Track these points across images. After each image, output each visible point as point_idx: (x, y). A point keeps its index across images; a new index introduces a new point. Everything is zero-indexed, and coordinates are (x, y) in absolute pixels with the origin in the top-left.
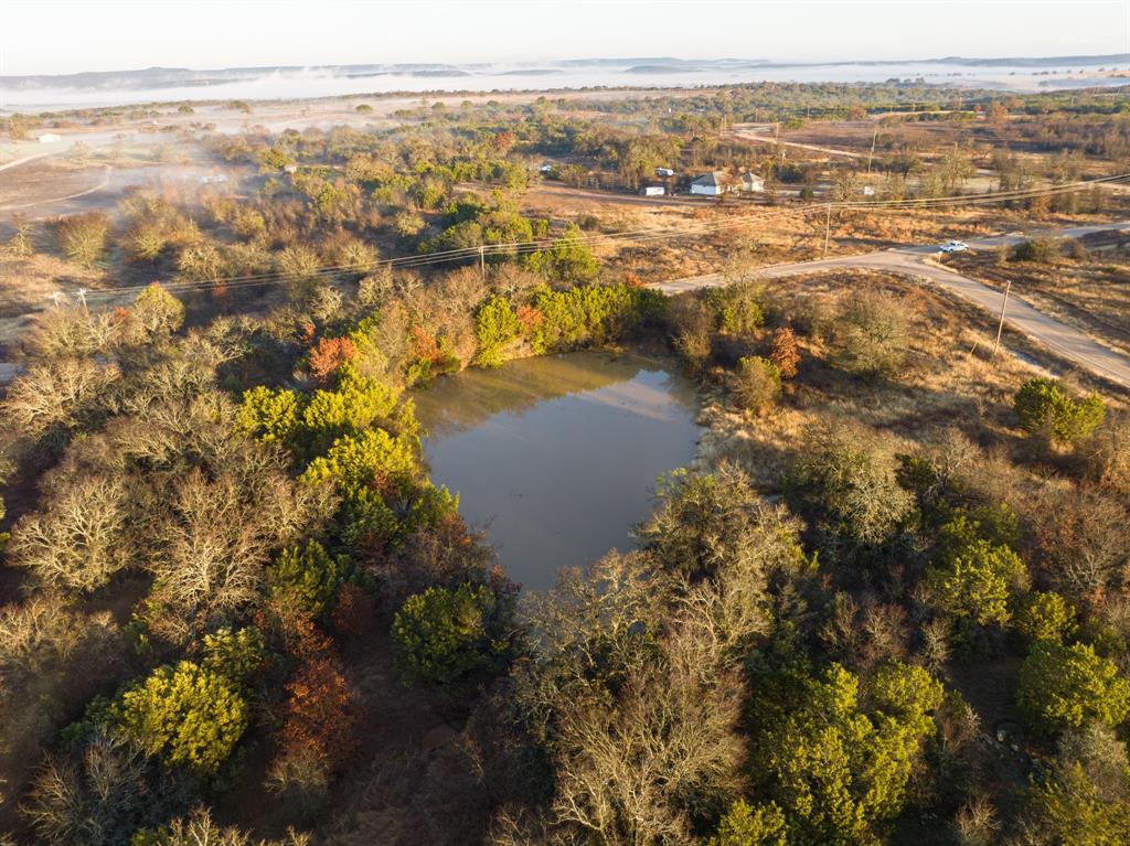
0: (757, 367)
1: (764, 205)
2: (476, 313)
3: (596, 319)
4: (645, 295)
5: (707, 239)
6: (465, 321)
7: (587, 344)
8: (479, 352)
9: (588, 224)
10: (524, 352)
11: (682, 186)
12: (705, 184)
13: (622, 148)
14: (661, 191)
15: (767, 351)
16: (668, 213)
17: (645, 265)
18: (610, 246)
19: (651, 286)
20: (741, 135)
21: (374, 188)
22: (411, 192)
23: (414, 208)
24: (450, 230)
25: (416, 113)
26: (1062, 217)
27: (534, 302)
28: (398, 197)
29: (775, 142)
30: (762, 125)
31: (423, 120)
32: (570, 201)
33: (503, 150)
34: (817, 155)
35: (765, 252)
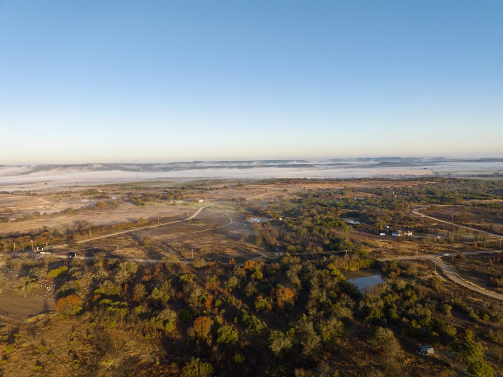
0: (393, 273)
1: (409, 241)
2: (349, 262)
3: (368, 265)
4: (377, 261)
5: (392, 250)
6: (347, 263)
7: (367, 269)
8: (349, 268)
9: (366, 244)
10: (356, 269)
11: (389, 233)
12: (395, 233)
13: (374, 217)
14: (384, 234)
15: (395, 271)
16: (385, 242)
17: (378, 255)
18: (371, 250)
19: (378, 259)
20: (414, 212)
21: (310, 229)
22: (320, 231)
23: (322, 236)
24: (336, 244)
25: (304, 193)
26: (481, 248)
27: (358, 261)
28: (317, 233)
29: (423, 216)
30: (422, 206)
31: (306, 196)
32: (361, 236)
33: (339, 215)
34: (434, 222)
35: (404, 254)
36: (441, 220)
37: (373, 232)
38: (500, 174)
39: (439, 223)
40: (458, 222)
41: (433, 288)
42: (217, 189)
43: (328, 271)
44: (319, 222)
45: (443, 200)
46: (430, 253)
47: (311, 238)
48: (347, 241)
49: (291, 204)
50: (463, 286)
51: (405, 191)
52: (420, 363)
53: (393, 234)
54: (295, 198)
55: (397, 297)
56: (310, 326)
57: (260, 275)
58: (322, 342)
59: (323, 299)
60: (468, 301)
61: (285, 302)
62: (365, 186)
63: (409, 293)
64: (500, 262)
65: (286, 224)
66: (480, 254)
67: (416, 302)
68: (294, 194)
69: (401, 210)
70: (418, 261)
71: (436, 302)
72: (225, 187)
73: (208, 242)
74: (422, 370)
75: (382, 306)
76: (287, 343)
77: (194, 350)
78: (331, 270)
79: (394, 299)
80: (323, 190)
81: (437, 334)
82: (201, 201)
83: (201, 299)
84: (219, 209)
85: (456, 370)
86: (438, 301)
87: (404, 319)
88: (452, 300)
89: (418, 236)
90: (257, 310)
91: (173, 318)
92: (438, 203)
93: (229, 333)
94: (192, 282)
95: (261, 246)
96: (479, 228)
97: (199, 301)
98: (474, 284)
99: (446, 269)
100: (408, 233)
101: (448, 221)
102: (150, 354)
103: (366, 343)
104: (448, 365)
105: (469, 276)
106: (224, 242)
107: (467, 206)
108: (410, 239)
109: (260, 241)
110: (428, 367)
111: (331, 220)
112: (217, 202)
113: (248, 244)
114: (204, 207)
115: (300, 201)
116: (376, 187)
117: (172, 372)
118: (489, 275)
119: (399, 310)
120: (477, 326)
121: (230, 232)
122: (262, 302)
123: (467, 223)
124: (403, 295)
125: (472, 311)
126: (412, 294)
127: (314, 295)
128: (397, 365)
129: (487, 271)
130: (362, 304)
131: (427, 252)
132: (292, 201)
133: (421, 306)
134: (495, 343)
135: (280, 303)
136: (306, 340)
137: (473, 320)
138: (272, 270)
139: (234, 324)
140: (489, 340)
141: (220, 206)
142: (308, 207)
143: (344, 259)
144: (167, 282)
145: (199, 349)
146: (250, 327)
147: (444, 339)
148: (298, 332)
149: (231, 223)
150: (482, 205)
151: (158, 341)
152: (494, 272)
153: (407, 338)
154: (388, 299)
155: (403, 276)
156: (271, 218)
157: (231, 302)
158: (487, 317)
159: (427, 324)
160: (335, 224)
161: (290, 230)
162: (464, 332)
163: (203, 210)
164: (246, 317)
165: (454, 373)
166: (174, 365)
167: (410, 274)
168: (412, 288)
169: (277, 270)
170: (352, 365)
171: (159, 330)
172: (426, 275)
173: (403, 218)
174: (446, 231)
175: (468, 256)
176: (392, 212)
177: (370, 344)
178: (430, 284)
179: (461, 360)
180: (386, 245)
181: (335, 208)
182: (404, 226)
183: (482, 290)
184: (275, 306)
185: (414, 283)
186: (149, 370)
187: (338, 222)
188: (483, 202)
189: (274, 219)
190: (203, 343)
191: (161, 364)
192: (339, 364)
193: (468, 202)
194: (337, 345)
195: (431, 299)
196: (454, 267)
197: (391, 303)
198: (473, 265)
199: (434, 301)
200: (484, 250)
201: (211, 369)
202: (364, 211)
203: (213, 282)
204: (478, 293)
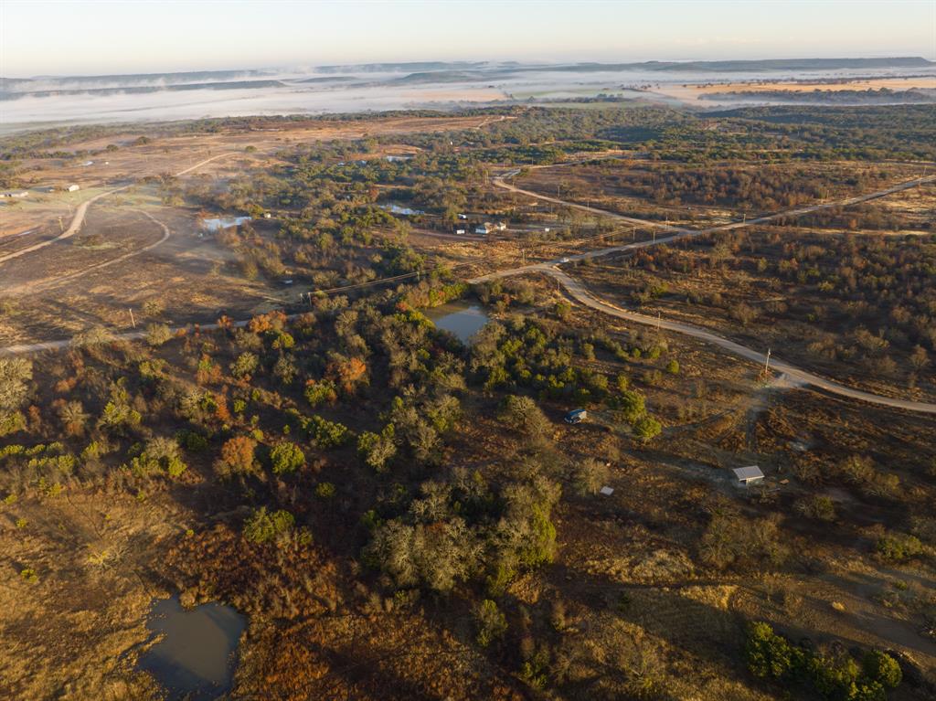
0: (500, 303)
1: (505, 240)
2: (429, 293)
3: (459, 293)
4: (468, 284)
5: (484, 260)
6: (426, 296)
7: (455, 300)
8: (431, 304)
9: (441, 254)
10: (441, 303)
11: (471, 228)
12: (480, 228)
13: (439, 199)
14: (463, 232)
15: (502, 299)
16: (469, 246)
17: (465, 272)
18: (452, 264)
19: (469, 281)
20: (496, 183)
21: (337, 234)
22: (355, 236)
23: (362, 246)
24: (394, 261)
25: (289, 152)
26: (609, 243)
27: (442, 290)
28: (351, 240)
29: (513, 189)
30: (507, 169)
31: (295, 159)
32: (427, 238)
33: (374, 199)
34: (532, 200)
35: (504, 266)
36: (541, 195)
37: (443, 229)
38: (608, 96)
39: (541, 201)
40: (567, 198)
41: (560, 319)
42: (95, 153)
43: (403, 316)
44: (346, 216)
45: (536, 155)
46: (543, 260)
47: (344, 252)
48: (411, 252)
49: (273, 180)
50: (598, 311)
51: (470, 139)
52: (574, 435)
53: (478, 231)
54: (276, 166)
55: (519, 343)
56: (413, 414)
57: (289, 341)
58: (440, 435)
59: (414, 366)
60: (609, 333)
61: (356, 382)
62: (400, 131)
63: (532, 333)
64: (638, 264)
65: (287, 228)
66: (611, 253)
67: (547, 347)
68: (271, 156)
69: (476, 180)
70: (528, 276)
71: (571, 341)
72: (111, 148)
73: (144, 285)
74: (579, 443)
75: (504, 362)
76: (390, 449)
77: (243, 495)
78: (408, 313)
79: (515, 348)
80: (324, 143)
81: (588, 391)
82: (74, 188)
83: (205, 405)
84: (127, 203)
85: (617, 433)
86: (573, 339)
87: (539, 377)
88: (593, 337)
89: (515, 231)
90: (314, 405)
91: (173, 451)
92: (529, 162)
93: (290, 454)
94: (164, 376)
95: (257, 280)
96: (598, 206)
97: (202, 409)
98: (611, 305)
99: (570, 286)
100: (499, 226)
101: (553, 197)
102: (165, 521)
103: (497, 421)
104: (607, 430)
105: (604, 292)
106: (178, 280)
107: (574, 165)
108: (504, 237)
109: (253, 271)
110: (585, 437)
111: (365, 211)
112: (114, 189)
113: (230, 280)
114: (88, 203)
115: (289, 173)
116: (418, 131)
117: (222, 539)
118: (627, 288)
119: (526, 363)
120: (628, 369)
121: (179, 255)
122: (318, 390)
123: (581, 199)
124: (525, 338)
125: (620, 349)
126: (537, 336)
127: (398, 362)
128: (548, 445)
129: (624, 281)
130: (475, 364)
131: (537, 259)
132: (274, 172)
133: (552, 351)
134: (652, 387)
135: (348, 386)
136: (418, 438)
137: (621, 360)
138: (305, 326)
139: (285, 435)
140: (645, 385)
141: (124, 197)
142: (311, 185)
143: (420, 289)
144: (113, 384)
145: (251, 492)
146: (318, 436)
147: (596, 395)
148: (398, 427)
149: (168, 234)
150: (594, 162)
151: (165, 496)
152: (632, 281)
153: (548, 403)
154: (507, 349)
155: (515, 305)
156: (247, 215)
157: (260, 399)
158: (637, 352)
159: (570, 378)
160: (375, 218)
161: (299, 239)
162: (616, 380)
163: (90, 209)
164: (305, 422)
165: (616, 438)
166: (220, 528)
167: (525, 301)
168: (534, 323)
169: (314, 326)
170: (488, 457)
171: (158, 478)
172: (546, 299)
173: (483, 196)
174: (554, 217)
175: (595, 260)
176: (462, 185)
177: (503, 422)
178: (554, 312)
179: (620, 420)
180: (472, 252)
181: (362, 185)
182: (490, 212)
183: (623, 313)
184: (341, 393)
185: (535, 317)
186: (181, 547)
187: (380, 216)
188: (595, 156)
189: (256, 217)
190: (252, 479)
191: (198, 531)
192: (470, 460)
193: (573, 157)
194: (457, 433)
195: (565, 338)
196: (580, 280)
197: (513, 353)
198: (605, 274)
199: (568, 341)
200: (614, 247)
201: (291, 518)
202: (417, 187)
203: (207, 369)
204: (618, 318)
